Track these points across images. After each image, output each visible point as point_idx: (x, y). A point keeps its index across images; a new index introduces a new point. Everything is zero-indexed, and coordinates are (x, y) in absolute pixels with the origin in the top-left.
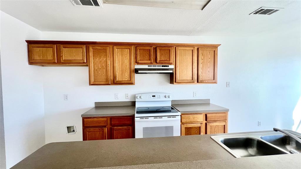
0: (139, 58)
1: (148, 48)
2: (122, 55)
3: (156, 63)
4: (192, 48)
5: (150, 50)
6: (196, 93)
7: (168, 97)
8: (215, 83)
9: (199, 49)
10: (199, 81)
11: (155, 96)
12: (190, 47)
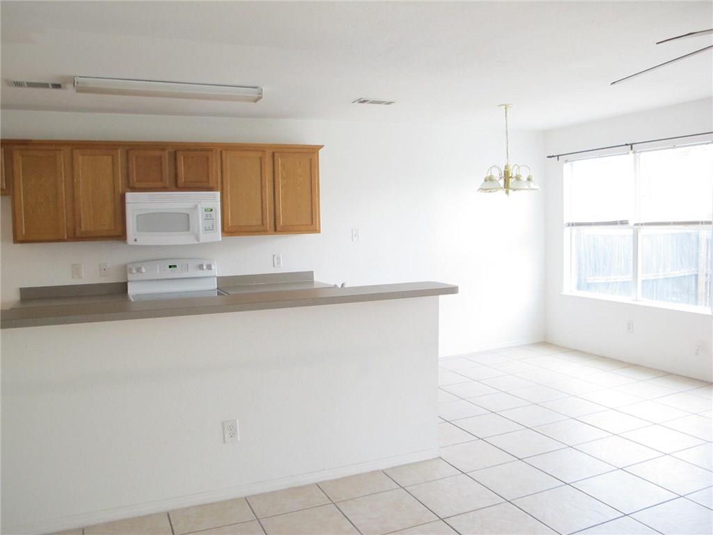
0: (134, 176)
1: (157, 153)
2: (94, 170)
3: (177, 187)
4: (260, 154)
5: (160, 157)
6: (278, 258)
7: (209, 267)
8: (317, 231)
9: (276, 154)
10: (278, 229)
11: (175, 266)
12: (256, 151)
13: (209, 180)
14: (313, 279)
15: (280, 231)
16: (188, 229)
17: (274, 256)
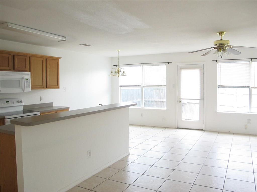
1: (8, 55)
3: (14, 69)
5: (9, 57)
6: (42, 98)
7: (21, 102)
8: (59, 88)
9: (47, 59)
10: (48, 87)
11: (9, 102)
12: (41, 58)
13: (25, 68)
14: (53, 105)
15: (48, 88)
16: (20, 87)
17: (40, 97)
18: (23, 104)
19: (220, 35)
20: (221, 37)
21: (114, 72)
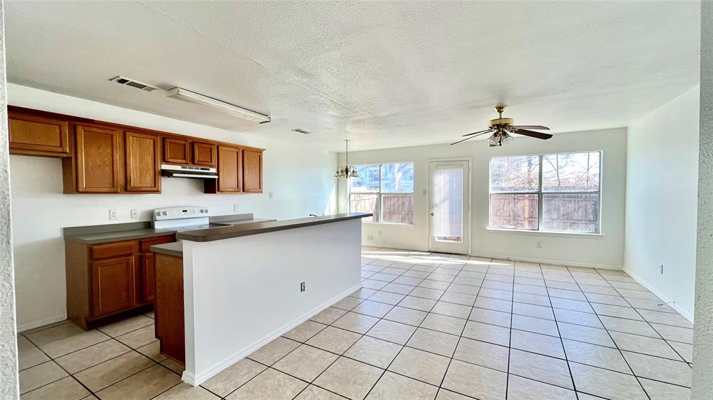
0: (168, 155)
1: (183, 142)
2: (141, 147)
3: (193, 163)
4: (237, 150)
5: (185, 145)
6: (237, 206)
7: (206, 211)
8: (262, 192)
9: (245, 151)
11: (186, 211)
12: (235, 147)
13: (211, 162)
15: (246, 192)
18: (209, 214)
19: (498, 111)
20: (501, 115)
21: (340, 171)
